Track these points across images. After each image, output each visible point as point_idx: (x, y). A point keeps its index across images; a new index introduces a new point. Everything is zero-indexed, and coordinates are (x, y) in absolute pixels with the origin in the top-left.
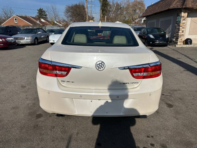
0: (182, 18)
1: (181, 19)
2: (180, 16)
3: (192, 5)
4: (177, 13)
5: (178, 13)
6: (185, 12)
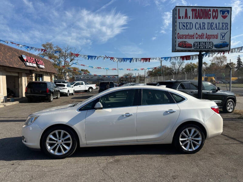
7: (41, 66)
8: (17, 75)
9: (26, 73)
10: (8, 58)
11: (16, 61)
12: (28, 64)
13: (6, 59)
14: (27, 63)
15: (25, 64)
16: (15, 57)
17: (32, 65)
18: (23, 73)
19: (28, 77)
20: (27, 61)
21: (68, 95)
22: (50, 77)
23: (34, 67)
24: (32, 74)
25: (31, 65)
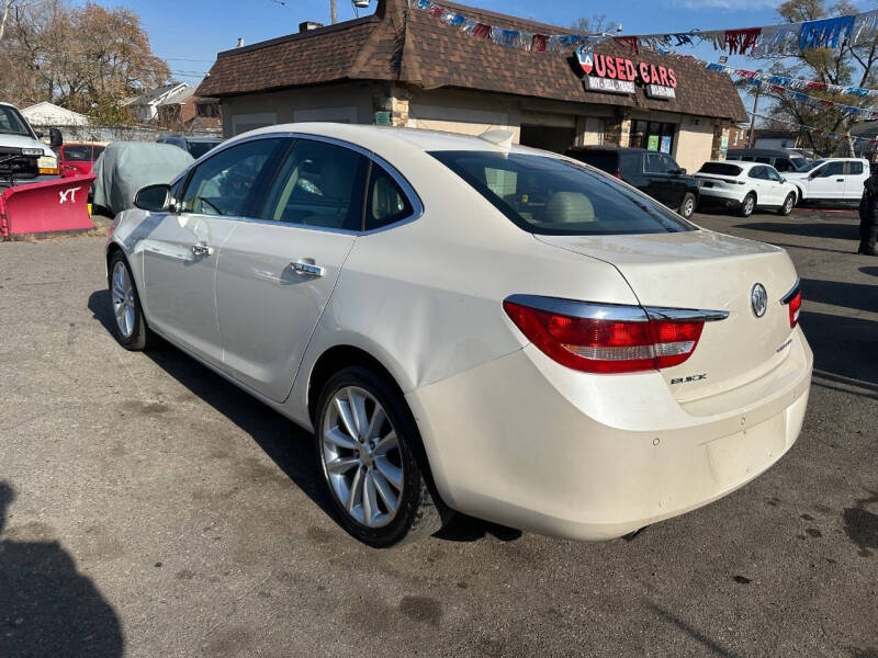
0: (394, 119)
1: (391, 120)
2: (384, 110)
3: (422, 76)
4: (374, 99)
5: (376, 96)
6: (401, 98)
7: (656, 91)
8: (568, 124)
9: (601, 118)
10: (521, 64)
11: (550, 74)
12: (594, 83)
13: (510, 68)
14: (591, 78)
15: (583, 83)
16: (549, 61)
17: (613, 89)
18: (590, 117)
19: (608, 131)
20: (594, 73)
21: (748, 212)
22: (710, 137)
23: (625, 95)
24: (620, 119)
25: (608, 85)
